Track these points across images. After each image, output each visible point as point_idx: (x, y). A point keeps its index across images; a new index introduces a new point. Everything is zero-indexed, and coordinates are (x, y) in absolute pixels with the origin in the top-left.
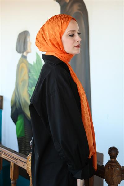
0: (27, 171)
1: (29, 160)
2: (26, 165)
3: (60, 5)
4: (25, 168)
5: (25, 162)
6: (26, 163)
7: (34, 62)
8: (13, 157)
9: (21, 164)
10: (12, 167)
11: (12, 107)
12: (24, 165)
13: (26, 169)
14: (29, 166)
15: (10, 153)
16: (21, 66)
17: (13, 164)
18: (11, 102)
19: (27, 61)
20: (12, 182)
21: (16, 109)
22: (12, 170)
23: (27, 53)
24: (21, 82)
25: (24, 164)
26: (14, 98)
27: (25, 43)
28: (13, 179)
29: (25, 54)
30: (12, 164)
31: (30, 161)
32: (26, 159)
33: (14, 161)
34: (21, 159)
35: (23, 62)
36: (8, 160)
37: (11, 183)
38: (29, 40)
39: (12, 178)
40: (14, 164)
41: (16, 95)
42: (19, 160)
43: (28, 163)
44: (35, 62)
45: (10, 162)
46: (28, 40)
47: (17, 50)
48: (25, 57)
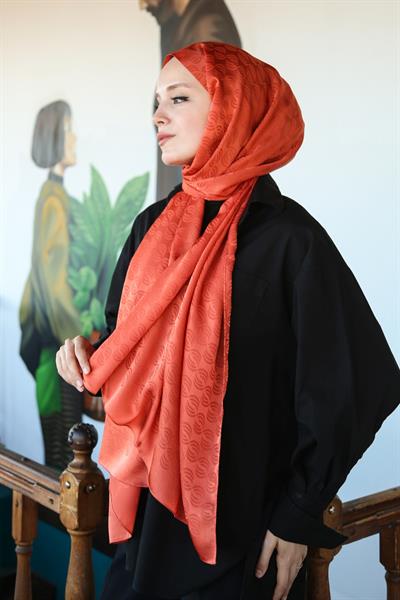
0: (62, 518)
1: (67, 484)
2: (57, 499)
3: (159, 22)
4: (56, 508)
5: (53, 492)
6: (58, 494)
7: (85, 195)
8: (18, 477)
9: (42, 498)
10: (17, 506)
11: (23, 327)
12: (52, 500)
13: (58, 510)
14: (67, 503)
15: (12, 464)
16: (46, 205)
17: (20, 495)
18: (21, 312)
19: (64, 192)
20: (18, 549)
21: (35, 331)
22: (17, 513)
23: (65, 166)
24: (49, 252)
25: (50, 496)
26: (28, 300)
27: (57, 136)
28: (22, 541)
29: (57, 169)
30: (16, 496)
31: (69, 487)
32: (59, 480)
33: (23, 486)
34: (43, 483)
35: (52, 193)
36: (6, 484)
37: (15, 553)
38: (70, 129)
39: (19, 539)
40: (24, 498)
41: (33, 293)
42: (38, 484)
43: (62, 495)
44: (88, 193)
45: (11, 491)
46: (66, 128)
47: (34, 159)
48: (59, 180)
